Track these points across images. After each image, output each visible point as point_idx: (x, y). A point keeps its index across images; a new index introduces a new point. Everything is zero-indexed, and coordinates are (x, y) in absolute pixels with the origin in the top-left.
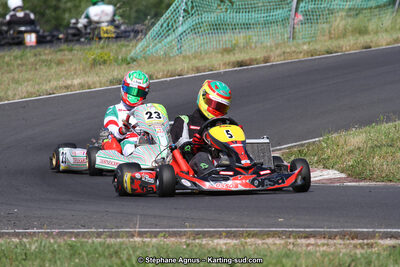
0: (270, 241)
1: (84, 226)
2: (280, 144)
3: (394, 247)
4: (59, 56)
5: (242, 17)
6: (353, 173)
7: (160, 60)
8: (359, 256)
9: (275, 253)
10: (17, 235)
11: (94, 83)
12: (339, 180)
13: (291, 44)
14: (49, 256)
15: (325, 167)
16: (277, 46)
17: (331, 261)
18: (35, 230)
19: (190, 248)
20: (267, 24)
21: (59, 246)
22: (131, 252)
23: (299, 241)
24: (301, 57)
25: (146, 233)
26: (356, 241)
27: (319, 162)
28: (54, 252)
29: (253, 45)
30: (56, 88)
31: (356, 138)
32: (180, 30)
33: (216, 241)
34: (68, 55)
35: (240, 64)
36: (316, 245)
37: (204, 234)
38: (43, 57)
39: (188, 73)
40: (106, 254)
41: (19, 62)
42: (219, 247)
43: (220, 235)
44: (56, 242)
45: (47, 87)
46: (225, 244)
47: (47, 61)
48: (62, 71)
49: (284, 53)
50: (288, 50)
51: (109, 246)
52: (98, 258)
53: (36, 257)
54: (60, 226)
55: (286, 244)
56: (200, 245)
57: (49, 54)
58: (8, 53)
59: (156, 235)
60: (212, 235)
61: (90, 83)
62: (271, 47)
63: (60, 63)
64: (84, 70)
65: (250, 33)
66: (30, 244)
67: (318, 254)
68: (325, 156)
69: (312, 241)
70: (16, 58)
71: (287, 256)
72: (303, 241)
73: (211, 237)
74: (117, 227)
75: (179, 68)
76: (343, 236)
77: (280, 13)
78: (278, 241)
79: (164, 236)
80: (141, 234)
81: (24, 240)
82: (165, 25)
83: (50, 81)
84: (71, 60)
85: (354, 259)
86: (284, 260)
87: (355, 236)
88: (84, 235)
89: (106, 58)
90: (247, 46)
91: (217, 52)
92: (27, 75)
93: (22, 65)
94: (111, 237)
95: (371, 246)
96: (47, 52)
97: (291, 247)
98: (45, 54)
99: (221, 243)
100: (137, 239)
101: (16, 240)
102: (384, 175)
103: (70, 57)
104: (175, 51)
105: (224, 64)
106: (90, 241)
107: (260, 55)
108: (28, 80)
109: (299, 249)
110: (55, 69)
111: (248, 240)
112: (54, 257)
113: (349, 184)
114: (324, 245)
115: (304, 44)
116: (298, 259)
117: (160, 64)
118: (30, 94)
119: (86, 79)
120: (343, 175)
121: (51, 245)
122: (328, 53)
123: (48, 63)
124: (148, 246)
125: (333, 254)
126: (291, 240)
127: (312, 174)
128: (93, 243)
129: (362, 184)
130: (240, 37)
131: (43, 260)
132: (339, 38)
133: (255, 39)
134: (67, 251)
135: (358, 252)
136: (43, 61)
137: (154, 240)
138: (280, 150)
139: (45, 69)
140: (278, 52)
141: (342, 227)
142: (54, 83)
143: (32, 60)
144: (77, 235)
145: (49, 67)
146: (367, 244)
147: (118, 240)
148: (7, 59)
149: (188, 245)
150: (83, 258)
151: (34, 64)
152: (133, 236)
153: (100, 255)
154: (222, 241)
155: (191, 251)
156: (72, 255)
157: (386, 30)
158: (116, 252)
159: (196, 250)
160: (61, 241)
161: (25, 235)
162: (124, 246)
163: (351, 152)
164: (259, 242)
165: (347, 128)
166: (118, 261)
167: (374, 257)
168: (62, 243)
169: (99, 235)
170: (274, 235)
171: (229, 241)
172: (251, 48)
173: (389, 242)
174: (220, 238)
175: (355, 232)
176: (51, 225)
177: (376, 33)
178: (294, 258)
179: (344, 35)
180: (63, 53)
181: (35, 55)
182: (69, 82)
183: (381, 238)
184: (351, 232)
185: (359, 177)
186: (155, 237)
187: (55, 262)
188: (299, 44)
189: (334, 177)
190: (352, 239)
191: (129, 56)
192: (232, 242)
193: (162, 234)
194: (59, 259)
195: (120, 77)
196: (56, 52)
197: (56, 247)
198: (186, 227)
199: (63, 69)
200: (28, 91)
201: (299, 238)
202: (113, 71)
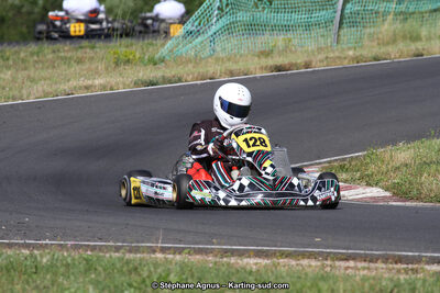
0: (305, 262)
1: (101, 239)
2: (320, 158)
4: (80, 53)
6: (399, 192)
7: (189, 61)
8: (402, 281)
9: (310, 275)
10: (27, 246)
11: (117, 84)
12: (384, 198)
13: (334, 49)
14: (62, 270)
15: (369, 185)
16: (320, 50)
17: (372, 286)
18: (47, 241)
19: (217, 267)
21: (73, 259)
22: (152, 269)
23: (337, 263)
24: (346, 63)
25: (169, 248)
26: (399, 266)
27: (361, 178)
28: (67, 266)
29: (293, 49)
30: (75, 88)
31: (403, 154)
32: (213, 29)
33: (245, 260)
34: (89, 53)
35: (279, 69)
36: (356, 268)
37: (233, 253)
38: (62, 54)
39: (221, 76)
40: (125, 269)
41: (35, 58)
42: (248, 268)
43: (248, 254)
44: (69, 256)
45: (65, 87)
46: (256, 264)
47: (66, 58)
48: (82, 70)
49: (327, 58)
50: (331, 55)
51: (128, 262)
53: (48, 270)
54: (75, 238)
55: (323, 266)
56: (228, 264)
57: (68, 51)
58: (24, 48)
59: (180, 251)
60: (241, 254)
61: (113, 84)
62: (313, 51)
63: (80, 61)
64: (106, 68)
66: (41, 256)
67: (358, 277)
68: (369, 172)
69: (351, 263)
70: (32, 54)
71: (323, 279)
72: (343, 264)
73: (240, 256)
74: (137, 242)
75: (211, 71)
76: (386, 259)
77: (323, 15)
78: (314, 263)
79: (189, 253)
80: (163, 250)
81: (36, 252)
82: (196, 23)
83: (69, 81)
84: (92, 58)
85: (397, 285)
86: (320, 284)
87: (399, 260)
88: (101, 248)
89: (131, 57)
90: (287, 49)
91: (253, 55)
92: (44, 73)
93: (38, 62)
94: (130, 252)
95: (415, 271)
96: (66, 48)
97: (328, 269)
98: (64, 51)
99: (251, 263)
100: (159, 255)
101: (26, 252)
102: (432, 195)
103: (92, 55)
104: (207, 52)
105: (262, 68)
106: (108, 255)
107: (300, 60)
108: (45, 79)
109: (337, 272)
110: (76, 68)
111: (281, 260)
112: (68, 271)
113: (394, 203)
114: (364, 268)
115: (349, 49)
116: (335, 283)
117: (190, 66)
118: (46, 95)
119: (108, 79)
120: (388, 194)
121: (65, 258)
122: (375, 59)
123: (67, 61)
124: (171, 263)
125: (374, 278)
126: (329, 262)
128: (111, 257)
129: (408, 204)
131: (55, 274)
132: (388, 44)
133: (295, 42)
134: (82, 266)
135: (402, 277)
136: (62, 58)
137: (178, 257)
138: (320, 164)
139: (63, 67)
140: (320, 57)
142: (73, 83)
143: (50, 56)
144: (93, 248)
145: (69, 66)
146: (412, 270)
147: (138, 255)
148: (22, 55)
149: (215, 264)
151: (52, 61)
152: (154, 252)
154: (252, 261)
155: (218, 270)
156: (87, 270)
158: (136, 269)
159: (223, 269)
160: (76, 255)
161: (34, 247)
162: (144, 262)
163: (398, 168)
164: (294, 263)
165: (394, 142)
167: (419, 284)
168: (77, 257)
169: (117, 249)
170: (311, 256)
171: (260, 261)
172: (291, 51)
173: (436, 268)
174: (249, 257)
175: (399, 256)
176: (65, 237)
177: (429, 39)
178: (331, 282)
179: (394, 41)
180: (84, 50)
181: (54, 52)
182: (90, 82)
183: (428, 263)
184: (395, 256)
185: (405, 196)
186: (180, 253)
187: (69, 277)
188: (343, 50)
189: (377, 195)
190: (396, 263)
191: (157, 56)
192: (264, 262)
193: (186, 251)
194: (73, 274)
195: (145, 77)
196: (77, 49)
197: (69, 260)
198: (213, 244)
199: (84, 67)
200: (44, 91)
201: (337, 260)
202: (139, 72)
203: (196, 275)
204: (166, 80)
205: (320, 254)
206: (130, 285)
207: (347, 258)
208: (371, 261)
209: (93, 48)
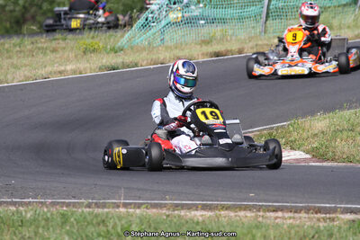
0: (242, 213)
1: (74, 197)
2: (251, 127)
3: (354, 221)
4: (54, 44)
5: (219, 13)
6: (318, 154)
7: (144, 49)
8: (322, 228)
9: (246, 224)
10: (14, 204)
11: (85, 69)
12: (305, 160)
13: (262, 38)
14: (43, 223)
15: (292, 149)
16: (250, 39)
17: (297, 232)
18: (30, 200)
19: (169, 219)
20: (241, 19)
21: (52, 214)
22: (117, 221)
23: (268, 214)
25: (130, 204)
26: (319, 215)
27: (286, 144)
28: (47, 220)
29: (229, 38)
30: (51, 73)
31: (320, 123)
32: (164, 23)
33: (193, 213)
34: (62, 44)
35: (217, 54)
36: (284, 218)
37: (183, 207)
38: (40, 45)
40: (94, 222)
41: (18, 48)
42: (196, 219)
43: (196, 207)
44: (49, 211)
45: (43, 72)
46: (202, 216)
47: (43, 48)
48: (56, 58)
49: (257, 45)
50: (260, 43)
51: (97, 216)
52: (86, 227)
53: (31, 224)
54: (52, 196)
55: (257, 216)
56: (179, 216)
57: (45, 42)
58: (8, 41)
59: (139, 206)
60: (189, 207)
61: (82, 69)
62: (245, 39)
63: (54, 50)
64: (76, 56)
65: (226, 27)
66: (26, 212)
67: (285, 226)
68: (292, 138)
69: (280, 214)
70: (15, 45)
71: (257, 227)
72: (272, 214)
73: (189, 209)
74: (104, 199)
75: (162, 57)
76: (307, 210)
77: (253, 9)
78: (249, 214)
79: (147, 208)
80: (125, 205)
81: (21, 208)
83: (45, 67)
84: (64, 48)
85: (318, 231)
86: (254, 231)
87: (318, 211)
88: (74, 205)
89: (96, 47)
90: (223, 39)
91: (196, 44)
92: (25, 61)
93: (21, 52)
94: (98, 207)
95: (333, 220)
96: (43, 40)
97: (260, 219)
98: (41, 42)
99: (198, 215)
100: (122, 210)
101: (13, 208)
102: (345, 156)
103: (64, 45)
104: (158, 41)
105: (203, 54)
106: (80, 210)
107: (235, 47)
108: (26, 66)
109: (269, 221)
110: (50, 56)
111: (223, 212)
112: (47, 225)
113: (313, 164)
114: (290, 218)
115: (275, 37)
116: (267, 230)
117: (144, 54)
118: (28, 79)
119: (78, 65)
120: (308, 156)
121: (46, 214)
123: (44, 51)
124: (132, 216)
125: (298, 226)
126: (261, 213)
127: (284, 154)
128: (83, 211)
129: (325, 164)
130: (216, 30)
131: (38, 227)
133: (230, 32)
134: (59, 219)
135: (322, 225)
136: (39, 49)
137: (138, 211)
138: (252, 132)
139: (41, 55)
140: (251, 44)
141: (306, 202)
142: (49, 69)
143: (29, 47)
144: (68, 205)
145: (45, 54)
146: (330, 218)
147: (106, 210)
148: (7, 46)
149: (168, 216)
150: (73, 226)
151: (31, 51)
152: (118, 207)
153: (88, 224)
154: (198, 213)
155: (171, 221)
156: (64, 223)
157: (349, 27)
158: (103, 221)
159: (175, 220)
160: (53, 210)
161: (21, 204)
162: (110, 216)
163: (316, 135)
164: (232, 214)
165: (313, 113)
166: (104, 229)
167: (336, 230)
168: (55, 213)
170: (246, 208)
171: (205, 213)
172: (227, 40)
173: (349, 217)
174: (197, 210)
175: (319, 207)
176: (45, 195)
177: (340, 28)
178: (264, 229)
180: (57, 42)
181: (33, 43)
182: (63, 68)
183: (342, 213)
184: (315, 207)
185: (323, 158)
186: (139, 208)
187: (48, 229)
188: (270, 38)
189: (299, 157)
190: (316, 213)
191: (117, 46)
192: (208, 214)
193: (144, 206)
194: (52, 226)
195: (108, 64)
196: (51, 41)
197: (49, 215)
198: (166, 200)
199: (58, 56)
200: (25, 76)
201: (268, 211)
202: (102, 59)
203: (153, 225)
204: (125, 65)
205: (254, 206)
206: (99, 235)
207: (276, 210)
208: (295, 212)
209: (65, 39)
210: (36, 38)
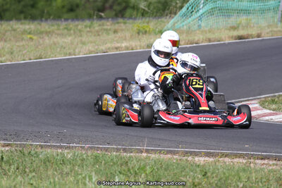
0: (236, 160)
2: (260, 95)
4: (116, 26)
9: (236, 168)
10: (61, 147)
11: (136, 46)
14: (79, 162)
16: (269, 26)
18: (75, 145)
19: (178, 162)
20: (265, 10)
21: (87, 156)
23: (257, 161)
28: (83, 160)
29: (252, 25)
30: (109, 49)
34: (123, 26)
35: (240, 38)
36: (269, 165)
37: (191, 153)
38: (105, 27)
39: (202, 42)
40: (119, 162)
41: (88, 29)
42: (198, 163)
44: (86, 153)
45: (103, 48)
46: (204, 161)
47: (107, 29)
48: (116, 37)
49: (272, 31)
50: (275, 29)
51: (122, 158)
53: (70, 163)
56: (187, 160)
59: (155, 151)
60: (196, 154)
61: (134, 46)
62: (265, 27)
63: (116, 32)
64: (131, 36)
65: (251, 17)
67: (266, 170)
69: (266, 161)
70: (86, 27)
71: (244, 170)
72: (259, 162)
75: (196, 39)
77: (272, 3)
78: (242, 161)
80: (147, 151)
82: (190, 8)
83: (106, 44)
86: (241, 174)
88: (106, 150)
89: (147, 29)
90: (247, 26)
91: (226, 29)
93: (88, 32)
96: (108, 24)
99: (201, 160)
100: (144, 155)
103: (124, 28)
104: (196, 27)
105: (229, 37)
107: (254, 32)
108: (92, 42)
110: (112, 36)
111: (221, 159)
112: (82, 164)
114: (274, 164)
116: (250, 174)
118: (91, 52)
119: (131, 43)
121: (82, 155)
126: (252, 160)
128: (111, 155)
130: (243, 19)
133: (254, 21)
134: (92, 160)
136: (105, 30)
139: (105, 35)
142: (109, 45)
143: (97, 28)
145: (108, 34)
147: (129, 154)
148: (79, 27)
151: (97, 31)
152: (142, 152)
153: (114, 164)
156: (94, 164)
164: (229, 160)
168: (90, 154)
170: (241, 156)
172: (250, 26)
176: (86, 142)
180: (119, 25)
181: (100, 25)
182: (119, 45)
187: (83, 167)
191: (164, 29)
192: (211, 159)
193: (162, 152)
196: (115, 24)
197: (84, 156)
198: (179, 148)
199: (117, 35)
200: (89, 50)
201: (258, 159)
202: (151, 38)
203: (164, 167)
205: (246, 155)
206: (120, 173)
208: (279, 160)
209: (125, 23)
210: (103, 21)
